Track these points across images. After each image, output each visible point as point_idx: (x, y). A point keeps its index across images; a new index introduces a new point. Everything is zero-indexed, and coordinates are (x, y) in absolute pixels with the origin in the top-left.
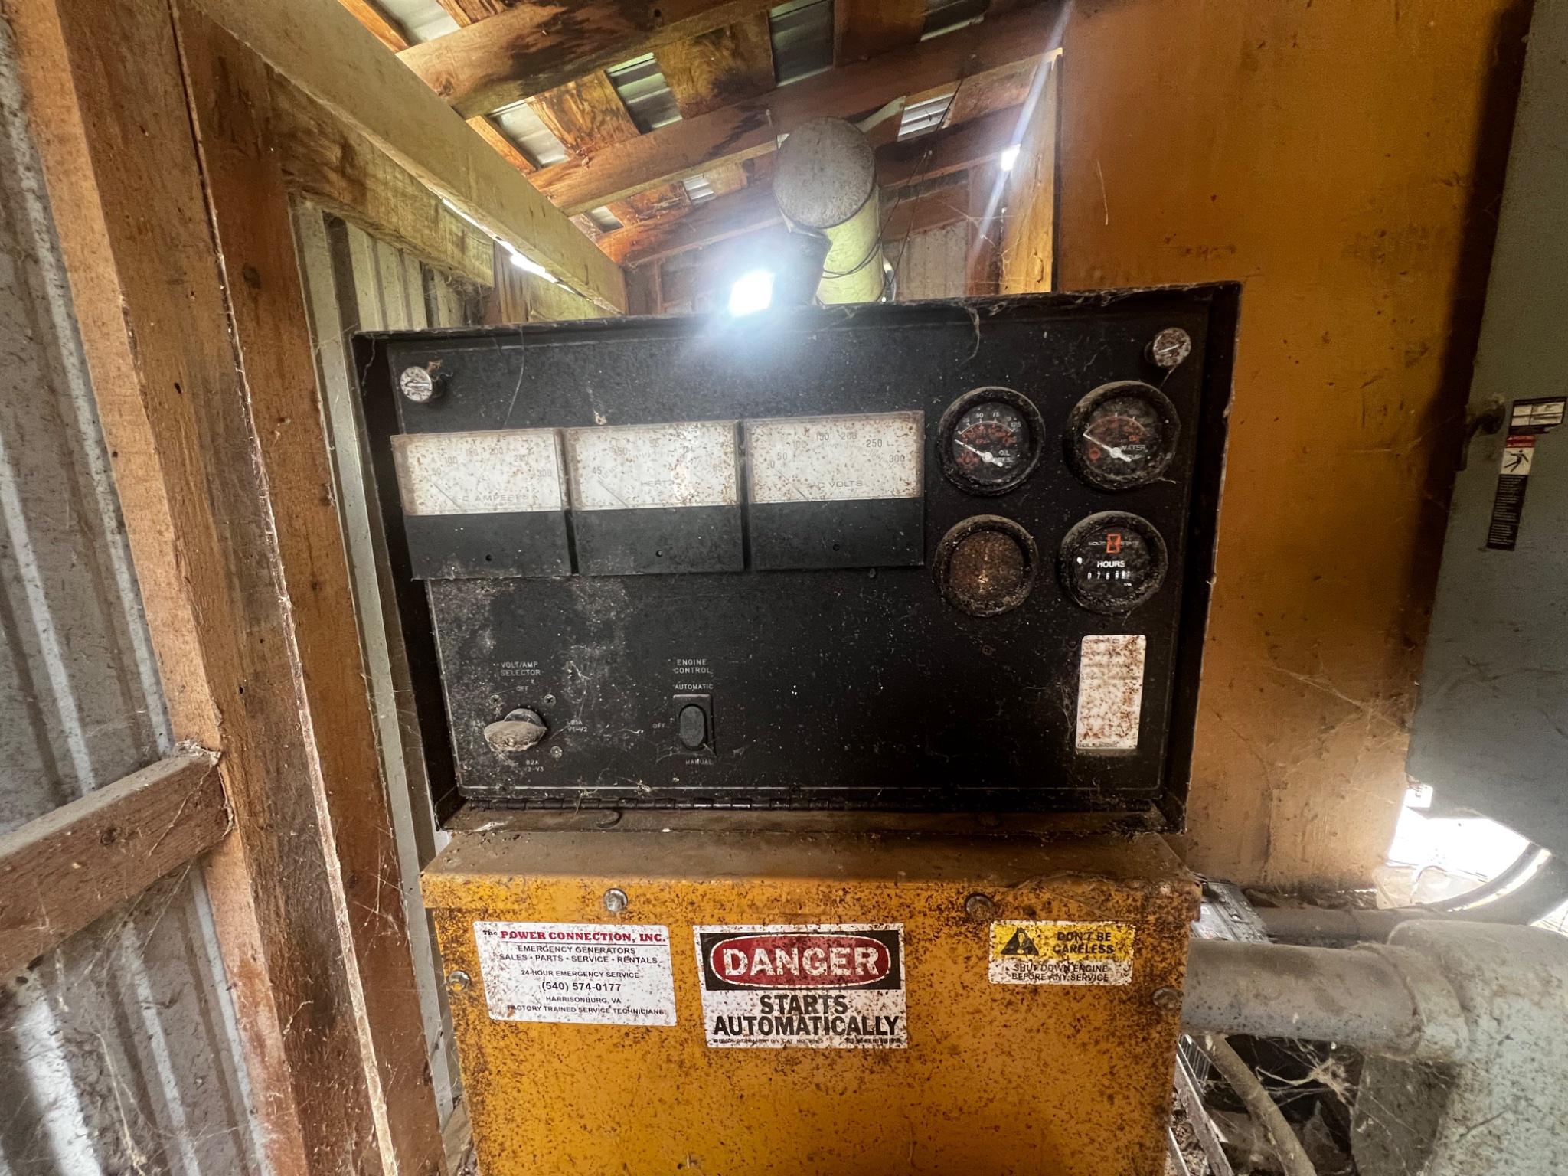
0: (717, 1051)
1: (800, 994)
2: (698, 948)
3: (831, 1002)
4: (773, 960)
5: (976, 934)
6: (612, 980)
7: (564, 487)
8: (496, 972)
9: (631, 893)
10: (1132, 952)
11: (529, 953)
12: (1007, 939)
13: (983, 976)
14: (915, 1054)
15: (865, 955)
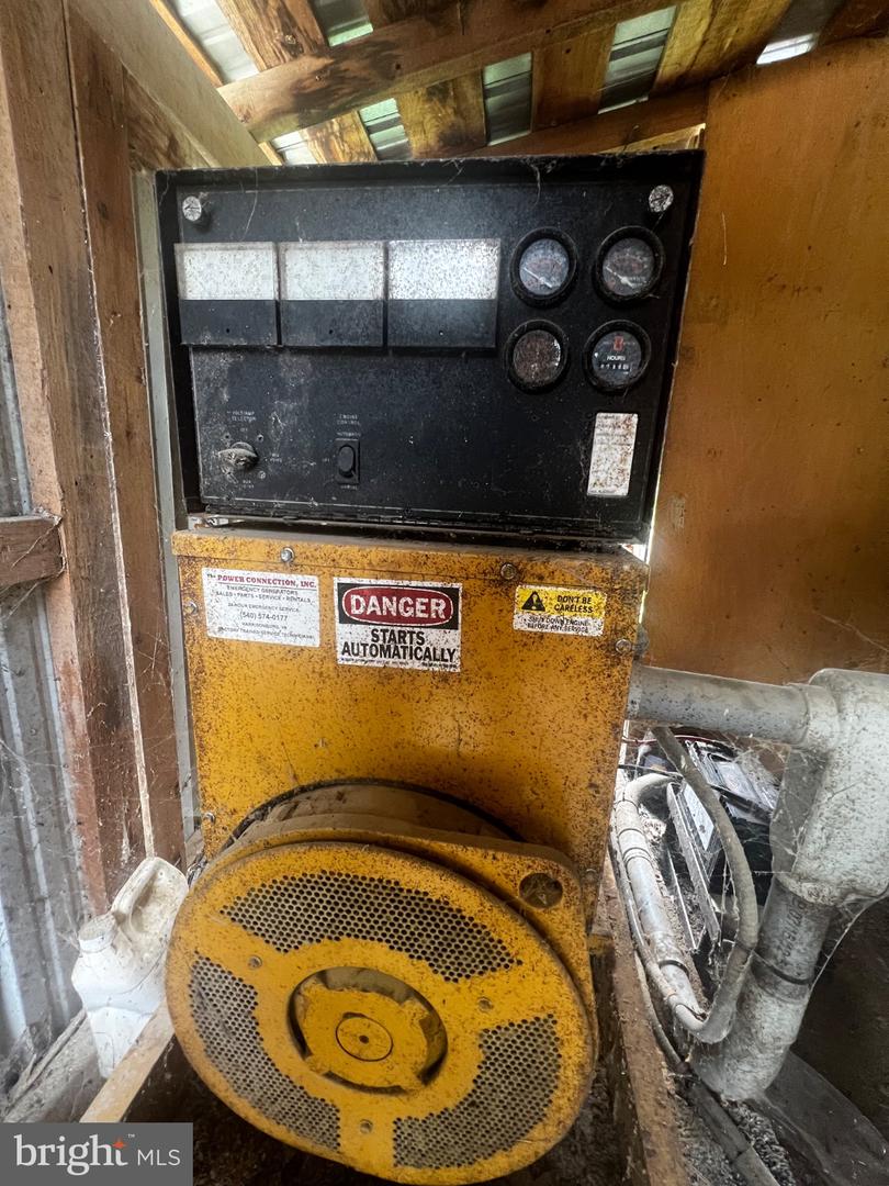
0: (343, 666)
1: (396, 629)
2: (336, 593)
3: (414, 636)
4: (381, 603)
5: (507, 594)
6: (282, 613)
7: (277, 285)
8: (213, 604)
9: (297, 550)
10: (604, 613)
11: (233, 591)
12: (526, 599)
13: (510, 624)
14: (465, 676)
15: (438, 605)
